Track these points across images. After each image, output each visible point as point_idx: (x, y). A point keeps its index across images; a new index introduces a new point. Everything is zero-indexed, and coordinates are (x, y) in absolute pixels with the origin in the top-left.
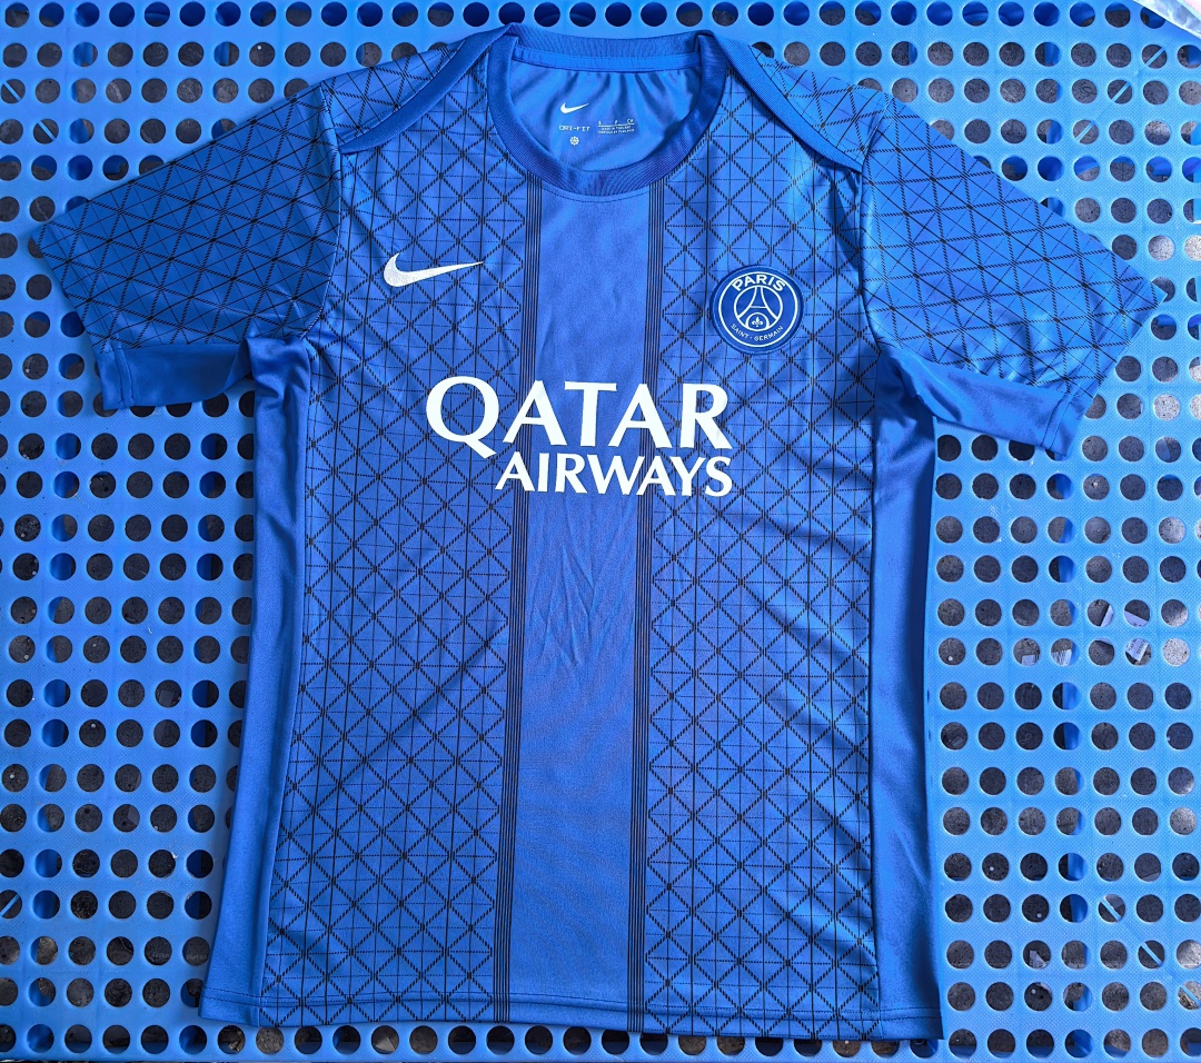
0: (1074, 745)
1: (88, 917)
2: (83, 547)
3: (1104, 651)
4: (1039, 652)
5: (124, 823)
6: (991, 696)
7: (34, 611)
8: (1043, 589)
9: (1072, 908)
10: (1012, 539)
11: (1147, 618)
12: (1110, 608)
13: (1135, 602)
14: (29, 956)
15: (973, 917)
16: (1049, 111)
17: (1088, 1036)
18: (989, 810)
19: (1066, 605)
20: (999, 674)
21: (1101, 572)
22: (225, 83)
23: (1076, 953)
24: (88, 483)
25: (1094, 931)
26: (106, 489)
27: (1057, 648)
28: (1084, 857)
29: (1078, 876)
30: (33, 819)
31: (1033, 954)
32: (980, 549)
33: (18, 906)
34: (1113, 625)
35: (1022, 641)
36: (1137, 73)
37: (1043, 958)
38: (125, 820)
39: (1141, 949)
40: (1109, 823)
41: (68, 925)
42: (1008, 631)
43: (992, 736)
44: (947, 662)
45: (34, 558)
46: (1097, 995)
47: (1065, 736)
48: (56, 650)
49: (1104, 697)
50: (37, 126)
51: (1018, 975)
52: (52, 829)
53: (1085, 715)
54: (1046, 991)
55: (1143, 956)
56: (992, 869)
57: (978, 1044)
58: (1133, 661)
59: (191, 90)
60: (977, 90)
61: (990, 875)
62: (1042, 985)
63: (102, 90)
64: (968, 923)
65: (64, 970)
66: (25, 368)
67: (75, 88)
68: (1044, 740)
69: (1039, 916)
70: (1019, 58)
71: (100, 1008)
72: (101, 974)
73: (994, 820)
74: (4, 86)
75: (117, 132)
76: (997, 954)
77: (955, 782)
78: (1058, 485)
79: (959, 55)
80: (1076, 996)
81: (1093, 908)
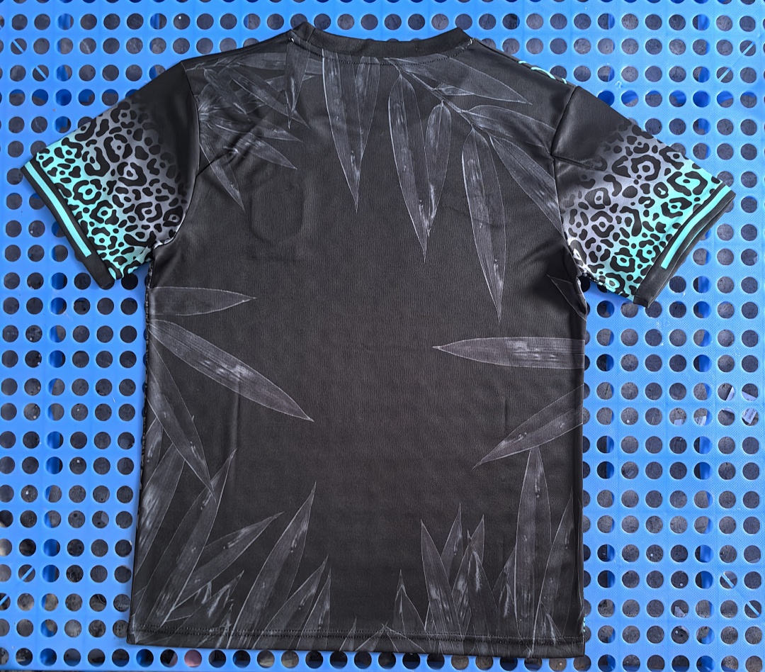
0: (706, 476)
1: (76, 581)
2: (70, 347)
3: (728, 417)
4: (685, 417)
5: (99, 523)
6: (654, 445)
7: (39, 388)
8: (689, 376)
9: (703, 580)
10: (670, 344)
11: (756, 396)
12: (732, 389)
13: (748, 385)
14: (40, 606)
15: (640, 585)
16: (701, 61)
17: (711, 660)
18: (651, 518)
19: (704, 387)
20: (660, 431)
21: (727, 366)
22: (157, 41)
23: (705, 608)
24: (73, 305)
25: (717, 594)
26: (84, 310)
27: (697, 415)
28: (712, 548)
29: (706, 559)
30: (41, 520)
31: (677, 608)
32: (649, 350)
33: (33, 575)
34: (734, 400)
35: (674, 410)
36: (759, 36)
37: (683, 611)
38: (100, 521)
39: (747, 606)
40: (729, 527)
41: (64, 586)
42: (666, 402)
43: (655, 471)
44: (626, 423)
45: (39, 353)
46: (717, 634)
47: (701, 470)
48: (53, 413)
49: (728, 446)
50: (35, 70)
51: (668, 622)
52: (53, 526)
53: (715, 457)
54: (685, 632)
55: (748, 610)
56: (652, 555)
57: (641, 665)
58: (747, 423)
59: (135, 45)
60: (654, 46)
61: (650, 558)
62: (682, 628)
63: (77, 45)
64: (637, 588)
65: (63, 615)
66: (30, 231)
67: (60, 44)
68: (688, 473)
69: (681, 585)
70: (681, 26)
71: (86, 639)
72: (86, 616)
73: (654, 524)
74: (13, 43)
75: (87, 74)
76: (656, 608)
77: (630, 500)
78: (701, 309)
79: (642, 22)
80: (704, 635)
81: (717, 580)
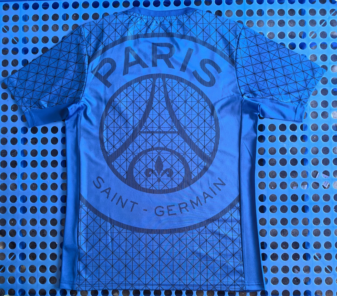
0: (307, 211)
1: (34, 260)
2: (29, 159)
3: (316, 185)
4: (298, 186)
5: (43, 235)
6: (284, 198)
7: (16, 177)
8: (299, 168)
9: (306, 257)
10: (290, 153)
11: (329, 175)
12: (318, 173)
13: (326, 171)
14: (18, 270)
15: (278, 259)
16: (303, 29)
17: (310, 292)
18: (283, 230)
19: (306, 172)
20: (286, 192)
21: (316, 163)
22: (65, 26)
23: (307, 269)
24: (30, 141)
25: (312, 263)
26: (35, 143)
27: (303, 184)
28: (310, 242)
29: (308, 248)
30: (18, 233)
31: (295, 269)
32: (281, 156)
33: (15, 257)
34: (319, 178)
35: (293, 183)
36: (328, 17)
37: (298, 270)
39: (326, 268)
40: (317, 233)
41: (28, 262)
42: (289, 180)
43: (284, 209)
44: (272, 189)
45: (16, 162)
46: (313, 281)
47: (305, 209)
48: (23, 187)
49: (316, 198)
50: (13, 39)
51: (291, 275)
52: (23, 236)
53: (310, 203)
55: (326, 270)
56: (284, 246)
57: (279, 294)
58: (325, 188)
59: (55, 28)
60: (282, 23)
61: (283, 248)
62: (298, 278)
63: (30, 28)
64: (277, 261)
65: (28, 274)
66: (12, 109)
67: (23, 28)
68: (299, 210)
69: (297, 259)
70: (294, 14)
71: (38, 284)
72: (38, 275)
73: (284, 232)
74: (3, 28)
75: (35, 40)
76: (285, 269)
77: (273, 222)
78: (304, 138)
79: (276, 13)
80: (307, 281)
81: (312, 257)
